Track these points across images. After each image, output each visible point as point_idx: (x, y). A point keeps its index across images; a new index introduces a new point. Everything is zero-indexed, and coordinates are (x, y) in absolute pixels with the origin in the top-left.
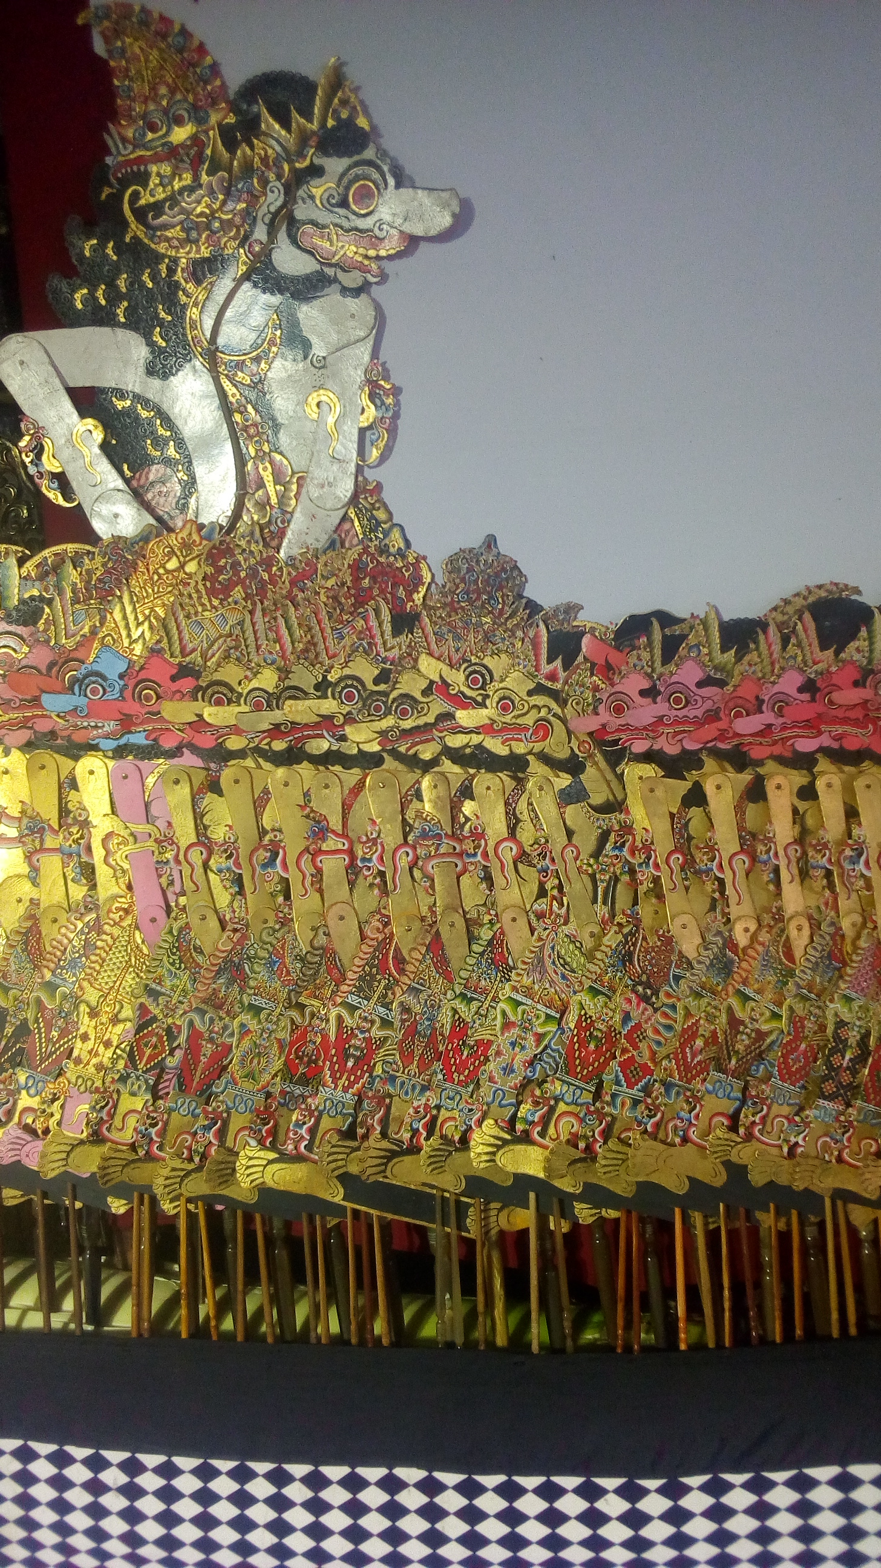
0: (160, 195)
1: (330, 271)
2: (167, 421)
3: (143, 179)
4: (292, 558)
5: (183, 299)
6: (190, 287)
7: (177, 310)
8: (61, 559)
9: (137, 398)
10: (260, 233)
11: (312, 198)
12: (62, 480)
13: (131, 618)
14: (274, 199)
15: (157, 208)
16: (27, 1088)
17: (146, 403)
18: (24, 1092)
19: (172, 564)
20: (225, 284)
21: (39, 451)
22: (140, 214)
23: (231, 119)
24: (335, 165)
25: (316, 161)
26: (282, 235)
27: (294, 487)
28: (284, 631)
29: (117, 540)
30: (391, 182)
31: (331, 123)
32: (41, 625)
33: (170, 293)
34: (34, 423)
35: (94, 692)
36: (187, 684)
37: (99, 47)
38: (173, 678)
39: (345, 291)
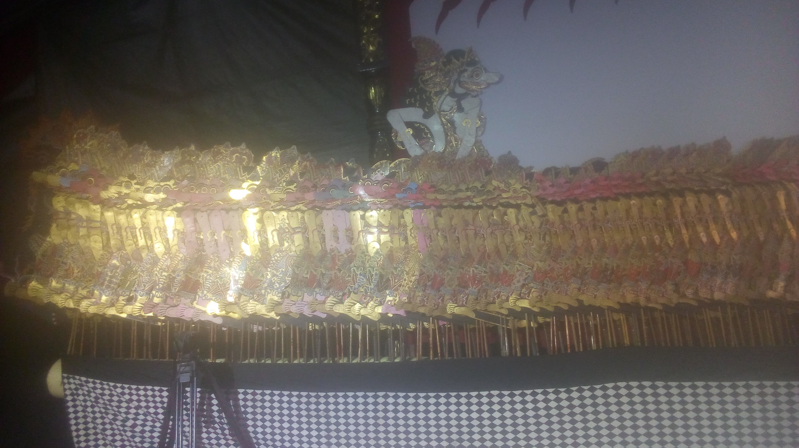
0: (428, 77)
1: (469, 92)
2: (428, 129)
3: (424, 74)
4: (459, 159)
5: (433, 100)
6: (434, 97)
7: (431, 103)
8: (400, 163)
9: (420, 123)
10: (452, 84)
11: (464, 76)
12: (402, 143)
13: (419, 174)
14: (455, 77)
15: (427, 80)
16: (389, 295)
17: (423, 125)
18: (388, 296)
19: (430, 161)
20: (443, 97)
21: (396, 136)
22: (423, 82)
23: (445, 60)
24: (470, 69)
25: (466, 68)
26: (457, 84)
27: (460, 142)
28: (457, 176)
29: (416, 156)
30: (484, 72)
31: (469, 60)
32: (396, 178)
33: (429, 99)
34: (396, 130)
35: (409, 193)
36: (433, 189)
37: (413, 46)
38: (429, 188)
39: (473, 97)
